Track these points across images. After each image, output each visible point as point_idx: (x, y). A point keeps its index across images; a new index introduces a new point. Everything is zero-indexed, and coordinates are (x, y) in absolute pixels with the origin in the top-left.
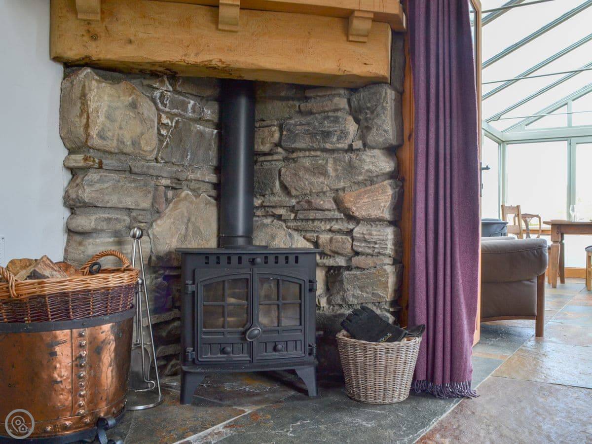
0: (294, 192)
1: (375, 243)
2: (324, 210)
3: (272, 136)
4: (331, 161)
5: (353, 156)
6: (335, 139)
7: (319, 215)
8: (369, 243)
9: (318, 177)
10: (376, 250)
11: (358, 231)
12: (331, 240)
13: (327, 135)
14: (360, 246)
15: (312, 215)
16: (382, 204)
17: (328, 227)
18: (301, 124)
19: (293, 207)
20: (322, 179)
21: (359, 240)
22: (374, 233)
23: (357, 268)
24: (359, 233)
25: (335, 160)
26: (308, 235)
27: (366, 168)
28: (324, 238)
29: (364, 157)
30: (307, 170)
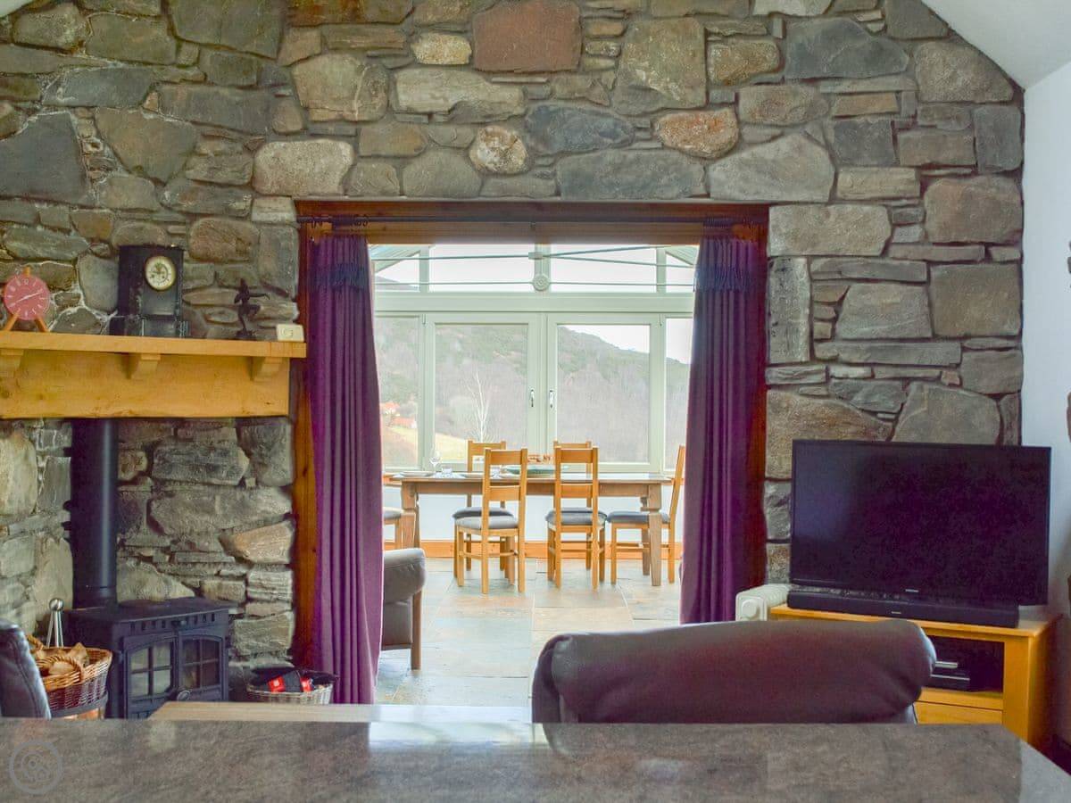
0: (167, 530)
1: (274, 589)
2: (208, 552)
3: (139, 464)
4: (218, 498)
5: (246, 494)
6: (224, 475)
7: (203, 558)
8: (266, 588)
9: (203, 515)
10: (275, 597)
11: (253, 575)
12: (220, 587)
13: (212, 469)
14: (256, 593)
15: (193, 557)
16: (282, 548)
17: (215, 572)
18: (178, 453)
19: (168, 548)
20: (207, 518)
21: (254, 586)
22: (273, 578)
23: (253, 616)
24: (255, 579)
25: (224, 498)
26: (189, 581)
27: (263, 508)
28: (210, 584)
29: (259, 497)
30: (187, 506)
